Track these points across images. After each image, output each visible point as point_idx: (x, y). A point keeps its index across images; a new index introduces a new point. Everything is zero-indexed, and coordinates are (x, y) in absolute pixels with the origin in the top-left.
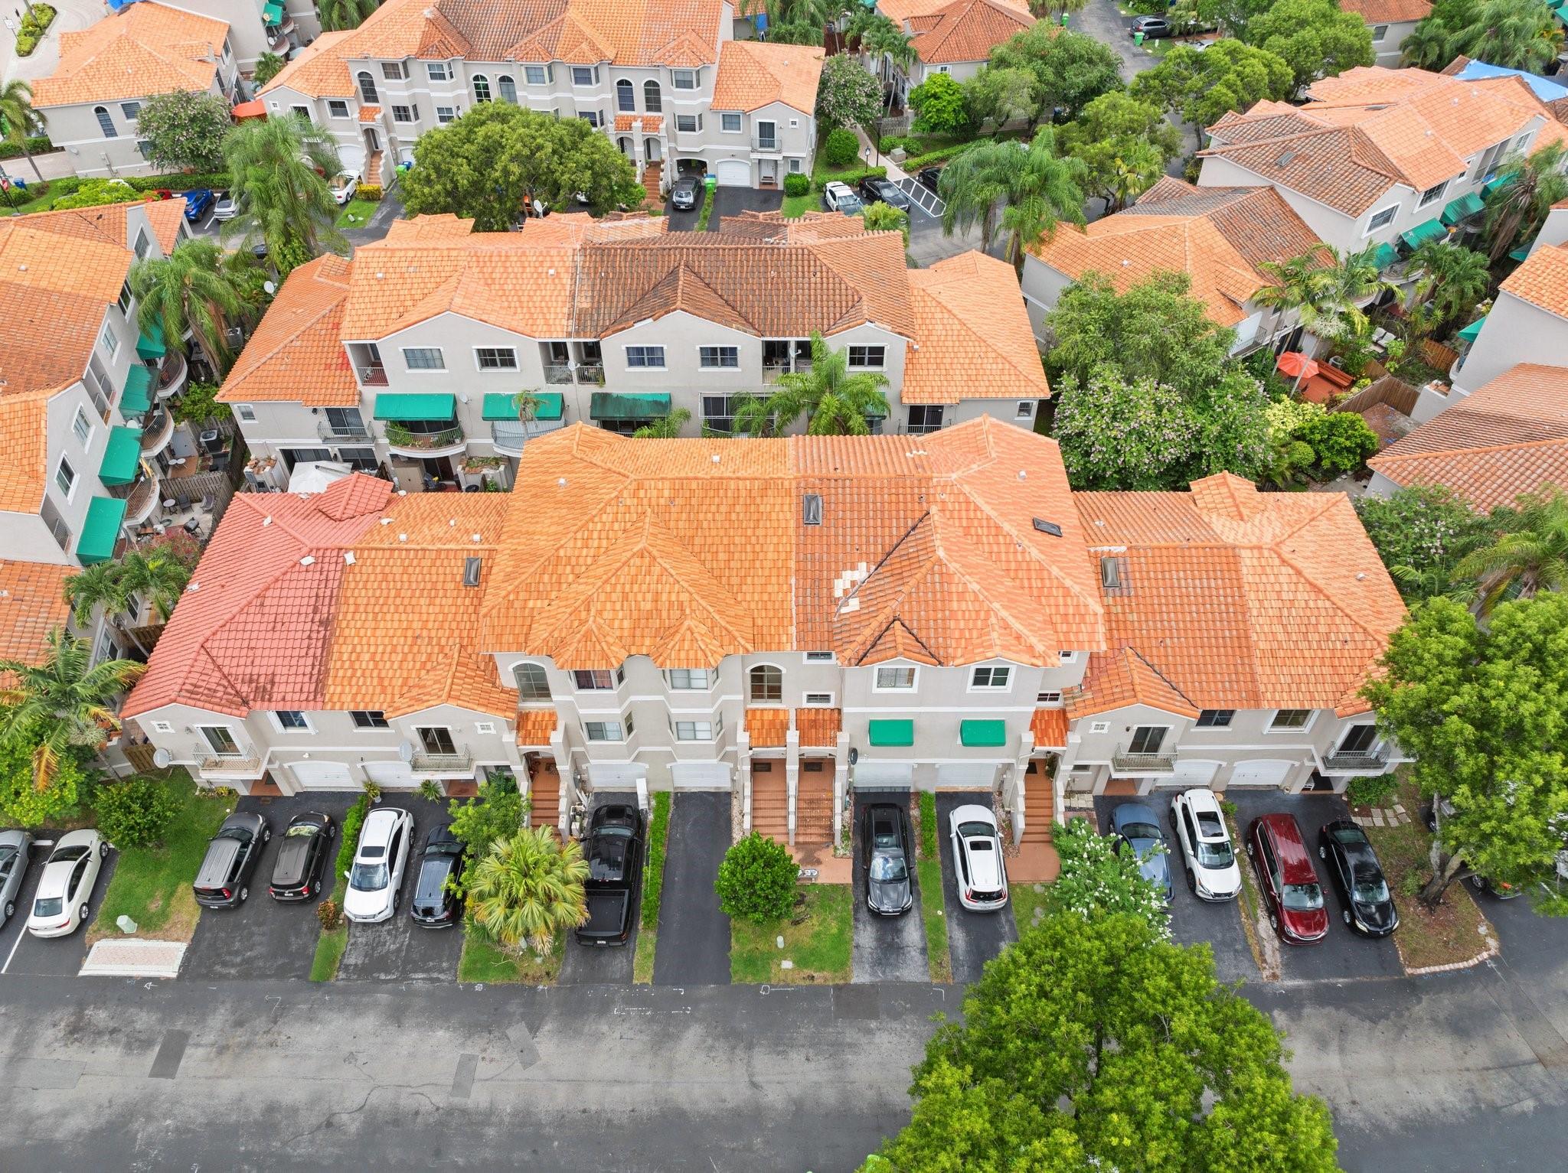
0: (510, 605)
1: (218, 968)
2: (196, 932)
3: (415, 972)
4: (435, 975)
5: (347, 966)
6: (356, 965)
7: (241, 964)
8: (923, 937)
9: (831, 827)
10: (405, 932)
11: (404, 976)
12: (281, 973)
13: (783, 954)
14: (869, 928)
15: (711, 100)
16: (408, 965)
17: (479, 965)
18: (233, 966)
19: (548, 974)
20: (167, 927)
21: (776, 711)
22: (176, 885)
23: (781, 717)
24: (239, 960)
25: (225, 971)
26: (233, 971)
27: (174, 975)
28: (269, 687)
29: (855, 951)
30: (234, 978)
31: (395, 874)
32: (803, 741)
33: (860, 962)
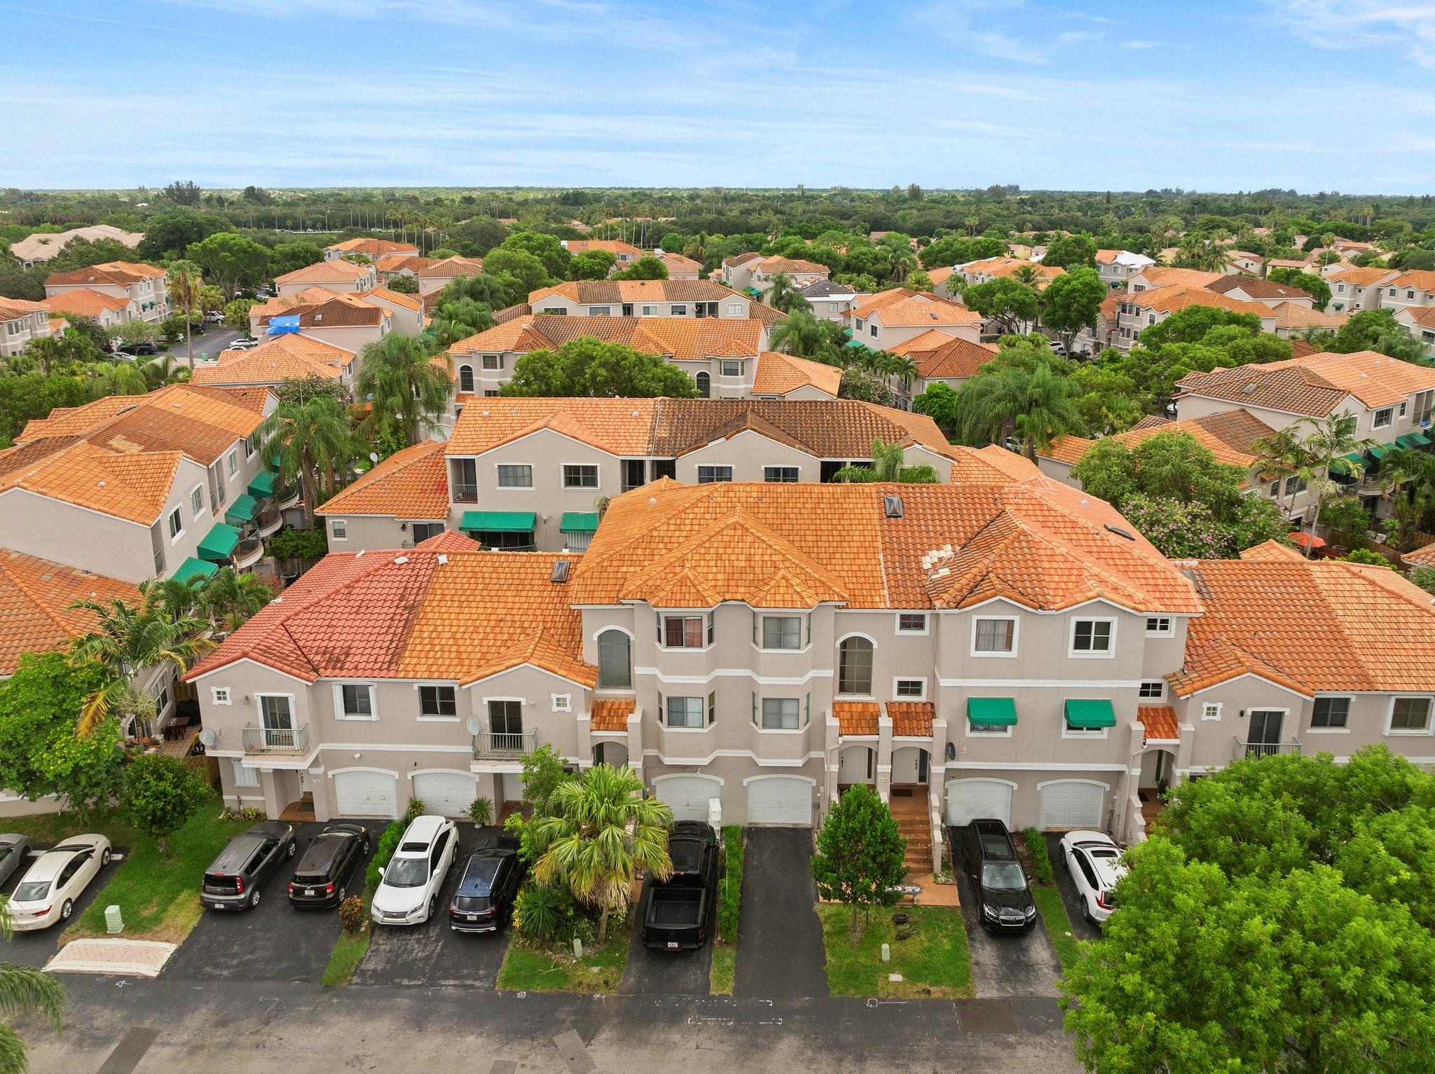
0: (603, 570)
1: (209, 969)
2: (190, 935)
3: (446, 978)
4: (469, 982)
5: (363, 973)
6: (375, 971)
7: (237, 966)
8: (1053, 956)
9: (929, 852)
10: (437, 941)
11: (432, 981)
12: (283, 976)
13: (890, 967)
14: (988, 947)
15: (752, 386)
16: (435, 972)
17: (523, 973)
18: (228, 967)
19: (606, 983)
20: (158, 929)
21: (865, 704)
22: (179, 891)
23: (871, 709)
24: (235, 962)
25: (218, 972)
26: (225, 973)
27: (155, 974)
28: (342, 657)
29: (975, 968)
30: (226, 979)
31: (436, 871)
32: (896, 731)
33: (984, 976)
